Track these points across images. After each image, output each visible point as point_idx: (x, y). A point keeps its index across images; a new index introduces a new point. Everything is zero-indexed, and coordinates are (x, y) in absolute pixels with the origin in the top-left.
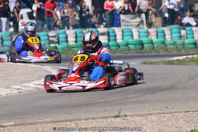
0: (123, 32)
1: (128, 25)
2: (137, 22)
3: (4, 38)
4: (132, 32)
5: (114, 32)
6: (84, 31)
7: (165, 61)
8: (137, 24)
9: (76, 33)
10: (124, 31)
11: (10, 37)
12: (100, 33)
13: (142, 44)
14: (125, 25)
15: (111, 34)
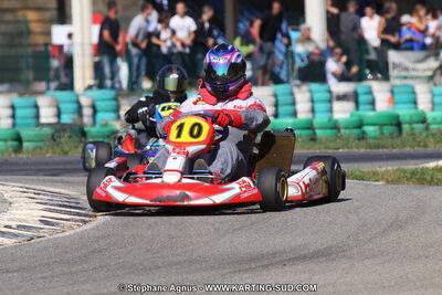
0: (392, 92)
1: (406, 78)
2: (429, 69)
3: (98, 104)
4: (414, 93)
5: (370, 92)
6: (296, 90)
7: (404, 171)
8: (430, 73)
9: (275, 96)
10: (396, 90)
11: (114, 103)
12: (335, 95)
13: (398, 124)
14: (397, 77)
15: (362, 98)
